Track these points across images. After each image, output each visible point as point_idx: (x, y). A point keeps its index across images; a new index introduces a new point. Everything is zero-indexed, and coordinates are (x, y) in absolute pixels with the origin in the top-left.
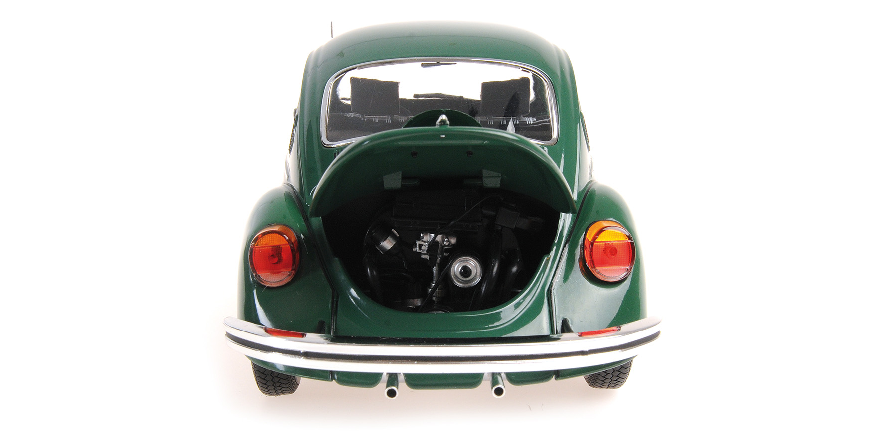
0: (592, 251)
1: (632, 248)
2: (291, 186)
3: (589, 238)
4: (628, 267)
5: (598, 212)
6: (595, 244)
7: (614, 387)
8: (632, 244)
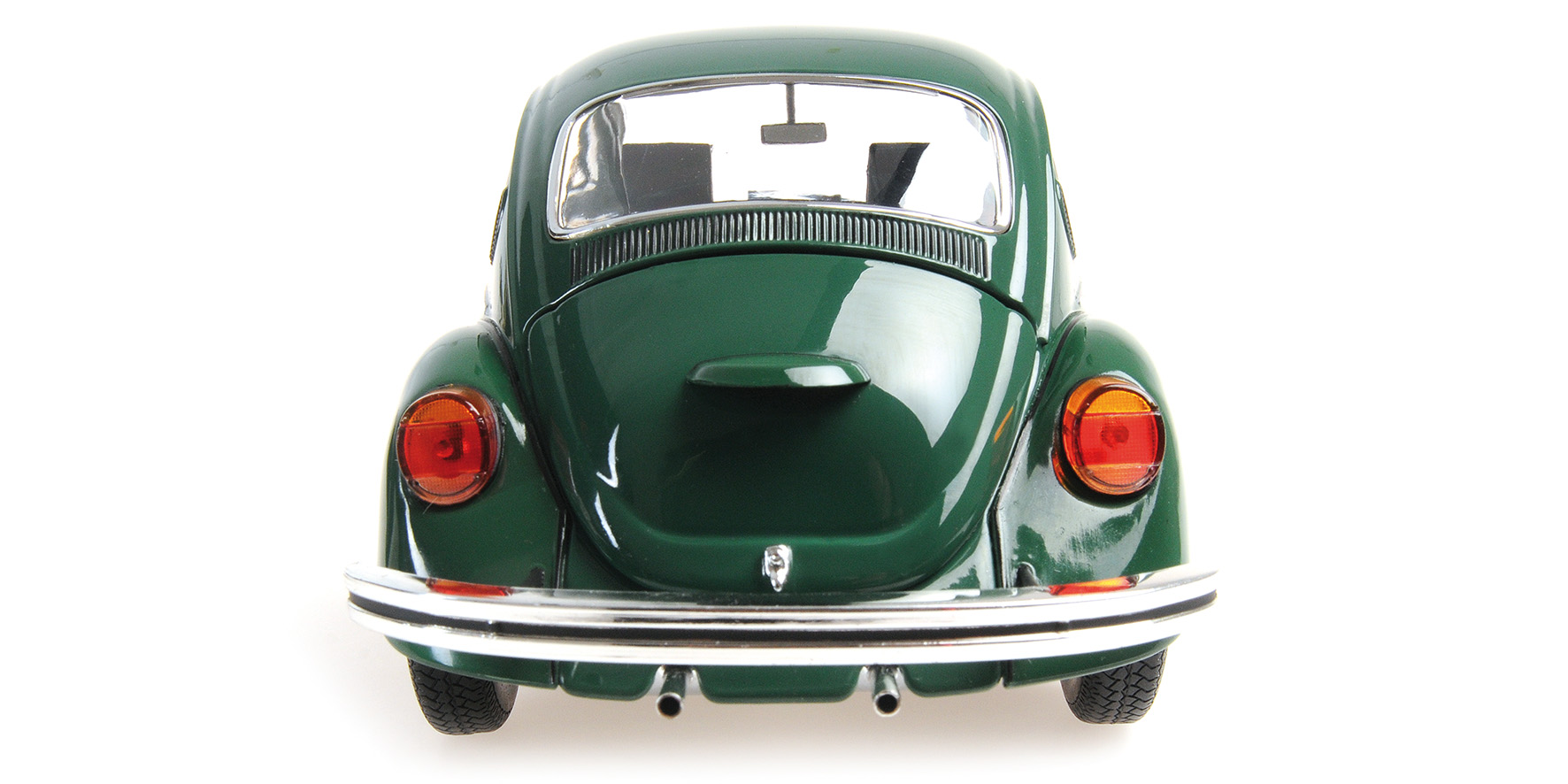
0: (1078, 434)
1: (1158, 428)
2: (492, 322)
3: (1073, 407)
4: (1151, 466)
5: (1089, 358)
6: (1084, 418)
7: (1127, 720)
8: (1158, 419)
